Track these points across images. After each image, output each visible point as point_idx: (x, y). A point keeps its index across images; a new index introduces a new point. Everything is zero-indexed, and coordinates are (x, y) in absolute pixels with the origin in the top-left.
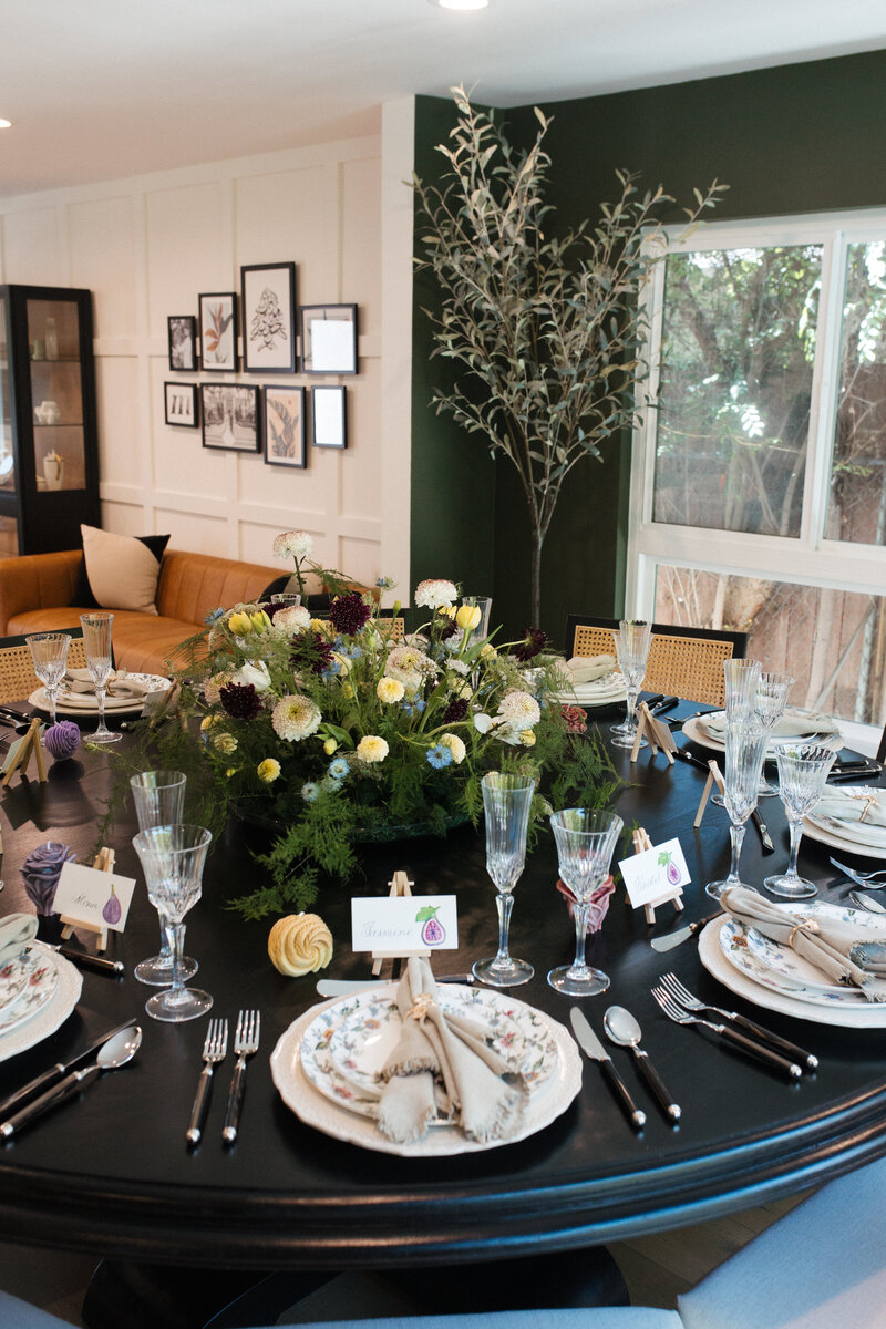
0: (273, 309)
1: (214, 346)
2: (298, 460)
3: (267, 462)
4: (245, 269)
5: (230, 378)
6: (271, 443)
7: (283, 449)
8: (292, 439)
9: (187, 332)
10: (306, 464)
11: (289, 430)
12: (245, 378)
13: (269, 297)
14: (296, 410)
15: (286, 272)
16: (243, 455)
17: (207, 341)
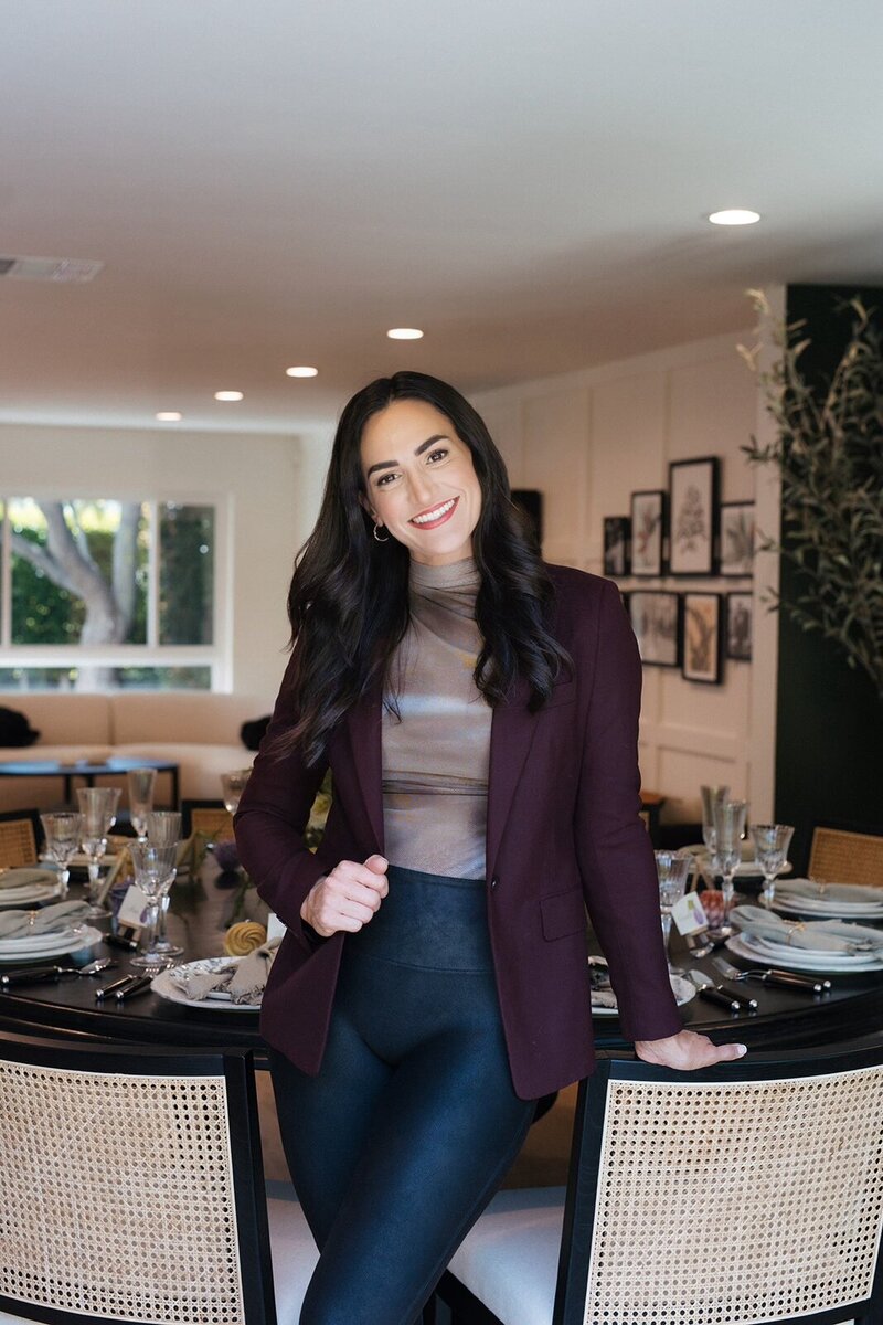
0: (695, 508)
1: (643, 549)
2: (711, 675)
3: (684, 678)
4: (673, 465)
5: (656, 584)
6: (688, 656)
7: (699, 664)
8: (707, 652)
9: (620, 534)
10: (720, 680)
11: (705, 641)
12: (671, 584)
13: (693, 495)
14: (711, 619)
15: (706, 470)
16: (666, 670)
17: (637, 543)
